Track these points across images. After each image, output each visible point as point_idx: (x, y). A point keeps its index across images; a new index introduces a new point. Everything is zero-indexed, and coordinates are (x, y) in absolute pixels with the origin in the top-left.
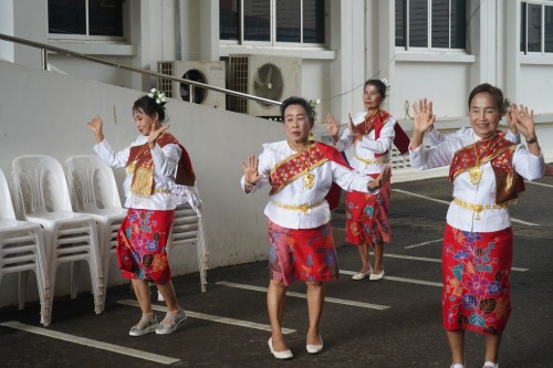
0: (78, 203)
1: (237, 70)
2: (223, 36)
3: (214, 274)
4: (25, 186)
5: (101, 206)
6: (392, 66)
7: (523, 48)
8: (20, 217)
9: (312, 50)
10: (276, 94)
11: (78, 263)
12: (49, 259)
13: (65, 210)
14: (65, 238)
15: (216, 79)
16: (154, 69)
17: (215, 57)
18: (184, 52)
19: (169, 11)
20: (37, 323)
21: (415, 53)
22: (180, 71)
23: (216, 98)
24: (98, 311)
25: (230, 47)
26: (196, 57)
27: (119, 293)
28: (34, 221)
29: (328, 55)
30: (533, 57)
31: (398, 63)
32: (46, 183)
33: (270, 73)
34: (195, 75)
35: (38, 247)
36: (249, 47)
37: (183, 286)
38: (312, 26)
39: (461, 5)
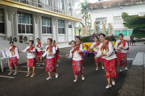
1: (21, 37)
2: (19, 33)
5: (2, 57)
6: (42, 36)
9: (31, 34)
10: (27, 40)
15: (18, 39)
16: (9, 37)
17: (18, 36)
18: (13, 35)
19: (11, 30)
21: (45, 34)
22: (13, 38)
23: (18, 41)
24: (2, 71)
25: (20, 34)
26: (15, 35)
29: (33, 35)
30: (60, 34)
33: (26, 38)
34: (15, 38)
36: (22, 34)
38: (31, 31)
39: (51, 28)
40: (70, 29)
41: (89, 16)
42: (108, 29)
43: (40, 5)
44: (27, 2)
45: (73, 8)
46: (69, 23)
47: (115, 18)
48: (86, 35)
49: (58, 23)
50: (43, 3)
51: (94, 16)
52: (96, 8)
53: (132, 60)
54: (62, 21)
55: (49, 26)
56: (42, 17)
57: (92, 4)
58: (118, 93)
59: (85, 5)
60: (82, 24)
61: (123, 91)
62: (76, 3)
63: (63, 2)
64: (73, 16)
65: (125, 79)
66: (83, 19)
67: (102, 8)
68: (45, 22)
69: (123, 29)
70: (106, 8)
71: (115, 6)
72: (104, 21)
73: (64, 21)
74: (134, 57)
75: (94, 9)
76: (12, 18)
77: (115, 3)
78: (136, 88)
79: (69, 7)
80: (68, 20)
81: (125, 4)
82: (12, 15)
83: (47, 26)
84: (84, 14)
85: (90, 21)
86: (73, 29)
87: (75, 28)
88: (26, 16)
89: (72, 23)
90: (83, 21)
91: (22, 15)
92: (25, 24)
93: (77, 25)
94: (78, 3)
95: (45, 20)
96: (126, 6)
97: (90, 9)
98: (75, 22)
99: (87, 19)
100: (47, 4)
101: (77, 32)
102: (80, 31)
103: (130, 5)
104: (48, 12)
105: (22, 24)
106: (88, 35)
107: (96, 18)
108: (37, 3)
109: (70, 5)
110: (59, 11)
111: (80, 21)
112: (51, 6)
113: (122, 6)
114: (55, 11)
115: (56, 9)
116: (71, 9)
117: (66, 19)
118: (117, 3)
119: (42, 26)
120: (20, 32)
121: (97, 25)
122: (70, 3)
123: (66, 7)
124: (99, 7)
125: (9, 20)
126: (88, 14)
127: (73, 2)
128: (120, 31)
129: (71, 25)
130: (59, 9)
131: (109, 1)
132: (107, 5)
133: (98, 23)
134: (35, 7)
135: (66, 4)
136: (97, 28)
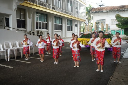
0: (20, 46)
1: (38, 32)
3: (35, 53)
4: (13, 44)
5: (22, 46)
6: (54, 32)
7: (67, 30)
8: (12, 47)
9: (46, 30)
11: (20, 52)
12: (16, 52)
13: (18, 47)
14: (18, 50)
15: (36, 33)
16: (29, 32)
17: (35, 31)
18: (32, 30)
19: (30, 26)
20: (15, 59)
21: (56, 30)
22: (32, 32)
23: (36, 35)
24: (22, 58)
25: (37, 30)
26: (33, 31)
27: (24, 56)
28: (14, 48)
31: (55, 32)
32: (16, 44)
33: (41, 32)
34: (33, 32)
35: (15, 51)
36: (39, 30)
37: (32, 55)
38: (46, 28)
39: (61, 26)
40: (76, 27)
41: (91, 18)
42: (105, 29)
43: (54, 8)
44: (43, 4)
45: (79, 11)
46: (76, 23)
47: (112, 20)
48: (88, 33)
49: (67, 22)
50: (56, 6)
51: (96, 18)
52: (97, 12)
53: (123, 54)
54: (71, 21)
55: (60, 24)
56: (55, 17)
57: (95, 8)
58: (109, 79)
59: (89, 9)
60: (86, 24)
61: (114, 77)
62: (82, 7)
63: (72, 6)
64: (79, 17)
65: (116, 68)
66: (87, 20)
67: (102, 12)
68: (57, 21)
69: (118, 29)
70: (105, 12)
71: (112, 11)
72: (103, 22)
73: (72, 21)
74: (125, 52)
75: (96, 12)
76: (32, 16)
77: (112, 8)
78: (124, 76)
79: (76, 10)
80: (75, 21)
81: (121, 10)
82: (32, 14)
83: (58, 24)
84: (88, 16)
85: (92, 22)
86: (79, 27)
87: (80, 27)
88: (43, 16)
89: (78, 23)
90: (87, 22)
91: (39, 15)
92: (42, 22)
93: (82, 25)
94: (84, 7)
95: (57, 19)
96: (121, 11)
97: (93, 12)
98: (80, 22)
99: (90, 20)
100: (60, 7)
101: (82, 30)
102: (84, 29)
103: (124, 11)
104: (60, 13)
105: (39, 21)
106: (90, 33)
107: (97, 20)
108: (52, 6)
109: (77, 8)
110: (68, 13)
111: (84, 21)
112: (62, 8)
113: (118, 11)
114: (65, 12)
115: (66, 11)
116: (77, 12)
117: (74, 19)
118: (114, 9)
119: (54, 24)
120: (37, 28)
121: (97, 25)
122: (77, 6)
123: (74, 10)
124: (100, 11)
125: (29, 18)
126: (91, 16)
127: (80, 6)
128: (115, 31)
129: (77, 25)
130: (68, 11)
131: (108, 7)
132: (106, 9)
133: (98, 23)
134: (50, 9)
135: (74, 8)
136: (97, 28)
